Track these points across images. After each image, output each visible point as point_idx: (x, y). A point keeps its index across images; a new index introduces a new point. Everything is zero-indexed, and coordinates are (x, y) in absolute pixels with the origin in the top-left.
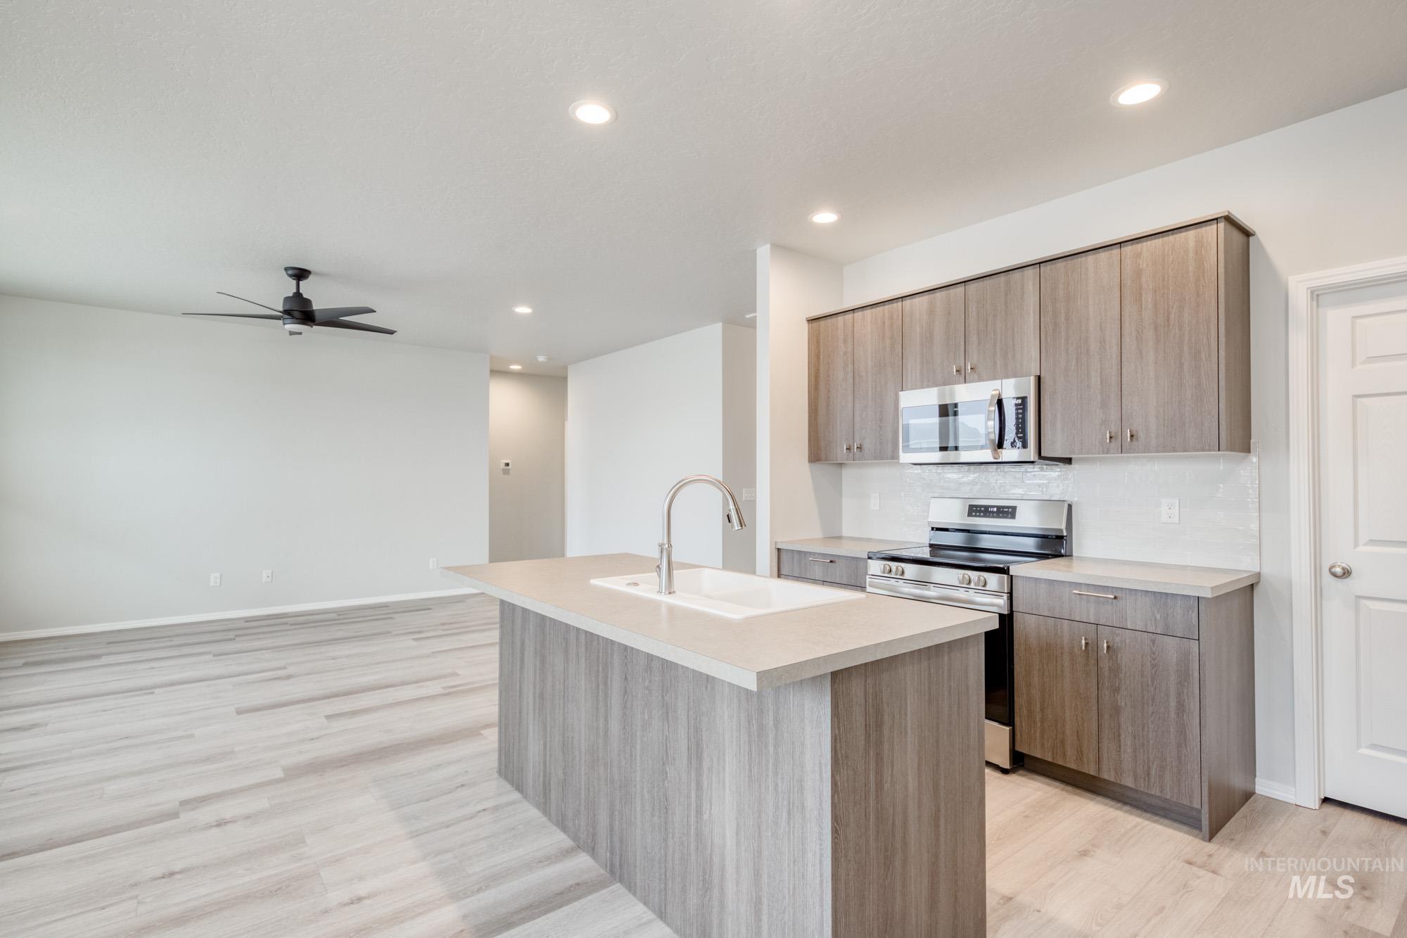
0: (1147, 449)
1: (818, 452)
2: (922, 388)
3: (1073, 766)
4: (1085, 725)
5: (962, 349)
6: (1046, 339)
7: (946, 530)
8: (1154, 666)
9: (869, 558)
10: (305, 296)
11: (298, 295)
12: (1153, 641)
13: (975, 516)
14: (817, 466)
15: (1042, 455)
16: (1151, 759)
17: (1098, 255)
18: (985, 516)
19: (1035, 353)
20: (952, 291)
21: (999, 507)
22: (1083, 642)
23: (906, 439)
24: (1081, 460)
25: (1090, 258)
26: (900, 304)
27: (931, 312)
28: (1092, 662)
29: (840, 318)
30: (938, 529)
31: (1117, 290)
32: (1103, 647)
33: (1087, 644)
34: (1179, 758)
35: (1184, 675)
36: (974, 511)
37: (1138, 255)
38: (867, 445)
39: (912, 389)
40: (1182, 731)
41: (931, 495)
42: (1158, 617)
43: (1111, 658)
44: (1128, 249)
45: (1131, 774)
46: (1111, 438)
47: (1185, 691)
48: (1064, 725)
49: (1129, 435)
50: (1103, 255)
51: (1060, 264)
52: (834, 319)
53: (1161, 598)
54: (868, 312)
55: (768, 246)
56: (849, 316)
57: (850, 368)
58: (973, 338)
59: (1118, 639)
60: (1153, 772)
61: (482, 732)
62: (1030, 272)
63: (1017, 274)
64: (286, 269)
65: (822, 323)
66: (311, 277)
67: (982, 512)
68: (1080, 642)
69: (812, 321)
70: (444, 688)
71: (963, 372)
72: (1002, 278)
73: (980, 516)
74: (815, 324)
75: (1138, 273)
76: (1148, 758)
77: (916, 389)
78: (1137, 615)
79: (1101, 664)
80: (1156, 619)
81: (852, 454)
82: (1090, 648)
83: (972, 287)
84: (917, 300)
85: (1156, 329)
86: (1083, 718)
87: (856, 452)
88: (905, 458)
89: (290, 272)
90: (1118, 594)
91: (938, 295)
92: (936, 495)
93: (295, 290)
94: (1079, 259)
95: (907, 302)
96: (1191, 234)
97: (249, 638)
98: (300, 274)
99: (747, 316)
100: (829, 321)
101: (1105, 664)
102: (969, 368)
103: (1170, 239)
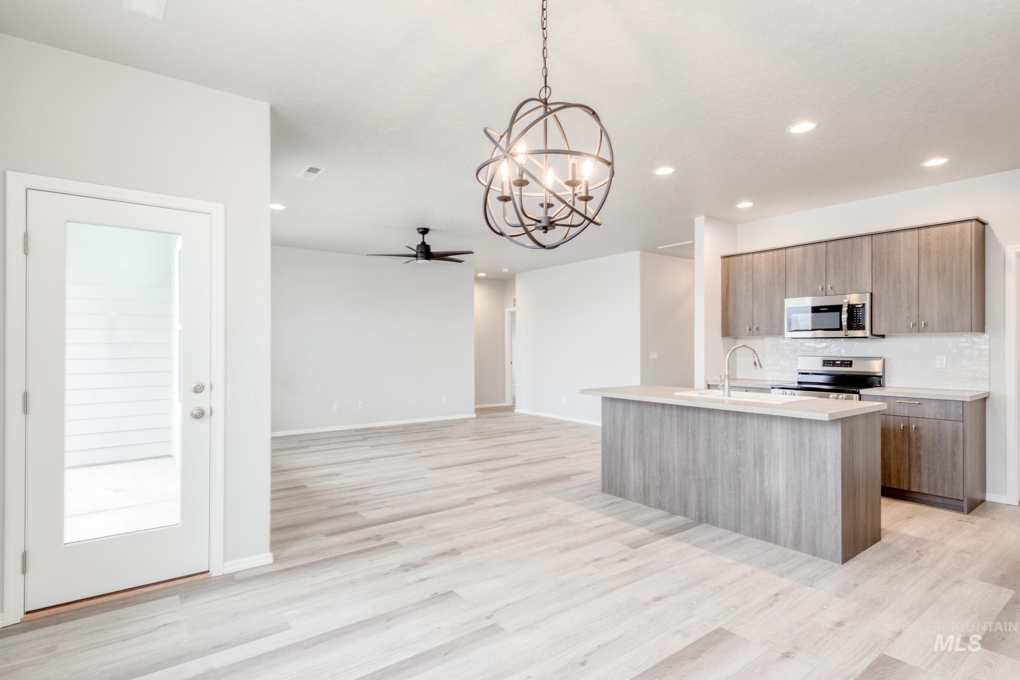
0: (933, 331)
1: (728, 330)
2: (799, 297)
3: (895, 487)
4: (902, 466)
5: (825, 276)
6: (876, 273)
7: (807, 374)
8: (940, 435)
9: (773, 388)
10: (427, 243)
11: (423, 243)
12: (939, 424)
13: (827, 366)
14: (727, 339)
15: (873, 333)
16: (938, 479)
17: (906, 233)
18: (833, 366)
19: (869, 281)
20: (818, 246)
21: (842, 361)
22: (902, 425)
23: (790, 325)
24: (890, 336)
25: (902, 234)
26: (784, 251)
27: (805, 256)
28: (906, 435)
29: (744, 257)
30: (802, 374)
31: (917, 251)
32: (913, 428)
33: (903, 427)
34: (952, 478)
35: (955, 438)
36: (826, 363)
37: (929, 234)
38: (762, 327)
39: (792, 297)
40: (954, 465)
41: (797, 355)
42: (942, 412)
43: (916, 432)
44: (923, 231)
45: (927, 487)
46: (913, 325)
47: (956, 446)
48: (890, 467)
49: (923, 324)
50: (909, 233)
51: (884, 236)
52: (739, 257)
53: (944, 402)
54: (763, 254)
55: (704, 216)
56: (750, 256)
57: (751, 285)
58: (831, 271)
59: (920, 424)
60: (938, 485)
61: (571, 477)
62: (866, 239)
63: (858, 240)
64: (418, 229)
65: (731, 259)
66: (430, 232)
67: (831, 364)
68: (900, 426)
69: (724, 257)
70: (523, 461)
71: (825, 289)
72: (849, 241)
73: (830, 366)
74: (726, 260)
75: (928, 243)
76: (936, 479)
77: (795, 297)
78: (930, 411)
79: (911, 436)
80: (941, 413)
81: (751, 333)
82: (905, 429)
83: (831, 244)
84: (795, 249)
85: (938, 271)
86: (900, 463)
87: (754, 332)
88: (788, 334)
89: (420, 230)
90: (921, 401)
91: (809, 247)
92: (800, 355)
93: (422, 241)
94: (895, 234)
95: (789, 250)
96: (958, 225)
97: (376, 439)
98: (425, 231)
99: (659, 248)
100: (736, 258)
101: (913, 436)
102: (829, 287)
103: (947, 227)
